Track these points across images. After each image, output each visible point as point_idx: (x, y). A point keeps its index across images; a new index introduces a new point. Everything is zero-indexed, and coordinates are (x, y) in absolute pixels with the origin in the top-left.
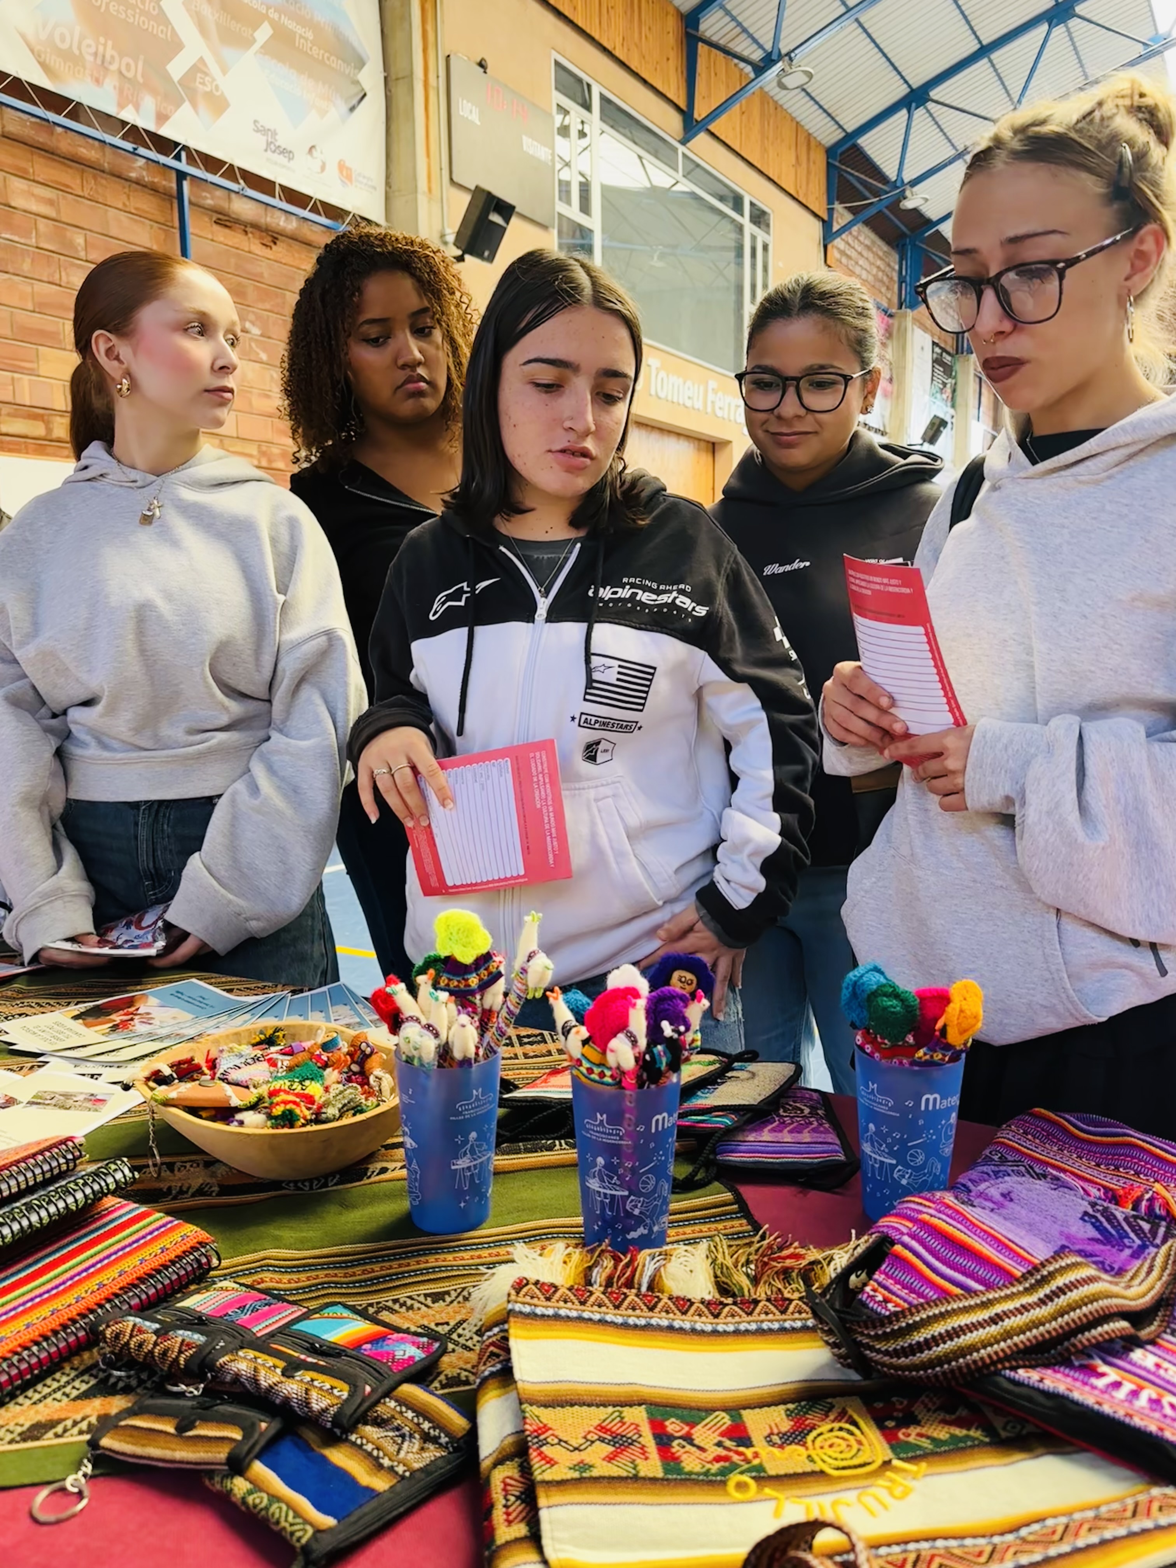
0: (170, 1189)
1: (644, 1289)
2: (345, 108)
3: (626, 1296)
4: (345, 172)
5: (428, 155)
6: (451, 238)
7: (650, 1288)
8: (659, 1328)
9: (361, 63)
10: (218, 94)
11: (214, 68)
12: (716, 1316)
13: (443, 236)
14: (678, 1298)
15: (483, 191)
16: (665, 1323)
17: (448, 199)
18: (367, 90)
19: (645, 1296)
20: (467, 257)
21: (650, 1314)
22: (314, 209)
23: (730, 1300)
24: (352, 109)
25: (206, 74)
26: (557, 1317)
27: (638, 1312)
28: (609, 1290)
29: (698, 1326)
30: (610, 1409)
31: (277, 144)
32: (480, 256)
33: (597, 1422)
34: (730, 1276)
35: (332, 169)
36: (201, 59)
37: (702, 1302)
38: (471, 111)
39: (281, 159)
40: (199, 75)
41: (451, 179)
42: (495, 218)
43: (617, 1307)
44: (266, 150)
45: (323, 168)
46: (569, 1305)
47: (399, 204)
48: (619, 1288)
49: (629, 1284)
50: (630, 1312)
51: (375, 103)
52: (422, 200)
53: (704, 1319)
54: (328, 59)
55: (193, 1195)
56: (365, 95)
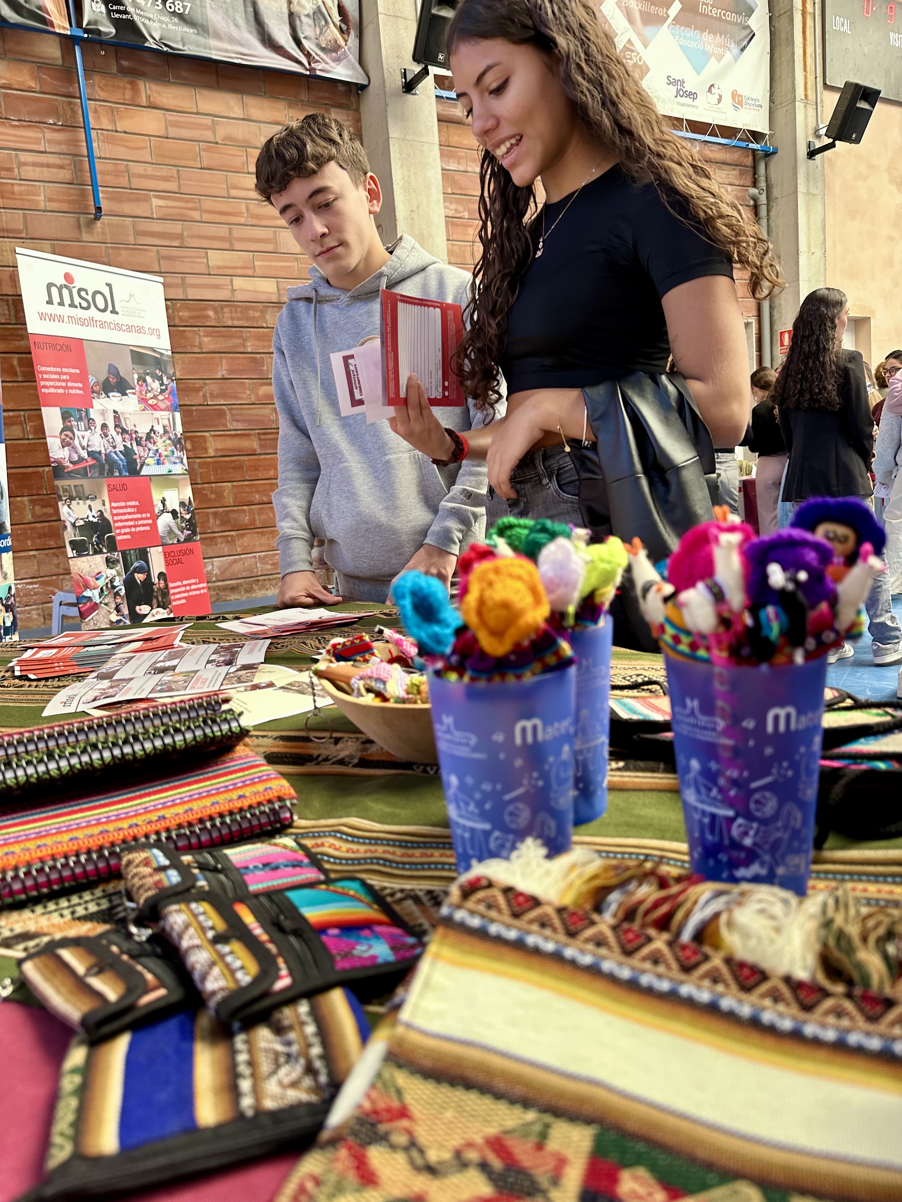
0: (319, 756)
1: (686, 936)
2: (736, 50)
3: (649, 940)
4: (738, 100)
5: (805, 70)
6: (823, 132)
7: (700, 936)
8: (690, 1003)
9: (750, 11)
10: (641, 63)
11: (638, 45)
12: (807, 1008)
13: (817, 130)
14: (742, 965)
15: (852, 84)
16: (705, 996)
17: (822, 101)
18: (755, 31)
19: (684, 947)
20: (837, 142)
21: (682, 977)
22: (713, 134)
23: (839, 989)
24: (743, 50)
25: (632, 51)
26: (519, 945)
27: (661, 969)
28: (626, 926)
29: (767, 1017)
30: (531, 1115)
31: (684, 90)
32: (848, 139)
33: (492, 1130)
34: (850, 950)
35: (727, 99)
36: (629, 41)
37: (788, 980)
38: (843, 25)
39: (688, 100)
40: (628, 53)
41: (825, 84)
42: (863, 105)
43: (628, 953)
44: (676, 97)
45: (719, 100)
46: (548, 932)
47: (780, 114)
48: (643, 926)
49: (663, 924)
50: (648, 965)
51: (762, 41)
52: (799, 106)
53: (781, 1007)
54: (724, 15)
55: (333, 763)
56: (754, 35)
